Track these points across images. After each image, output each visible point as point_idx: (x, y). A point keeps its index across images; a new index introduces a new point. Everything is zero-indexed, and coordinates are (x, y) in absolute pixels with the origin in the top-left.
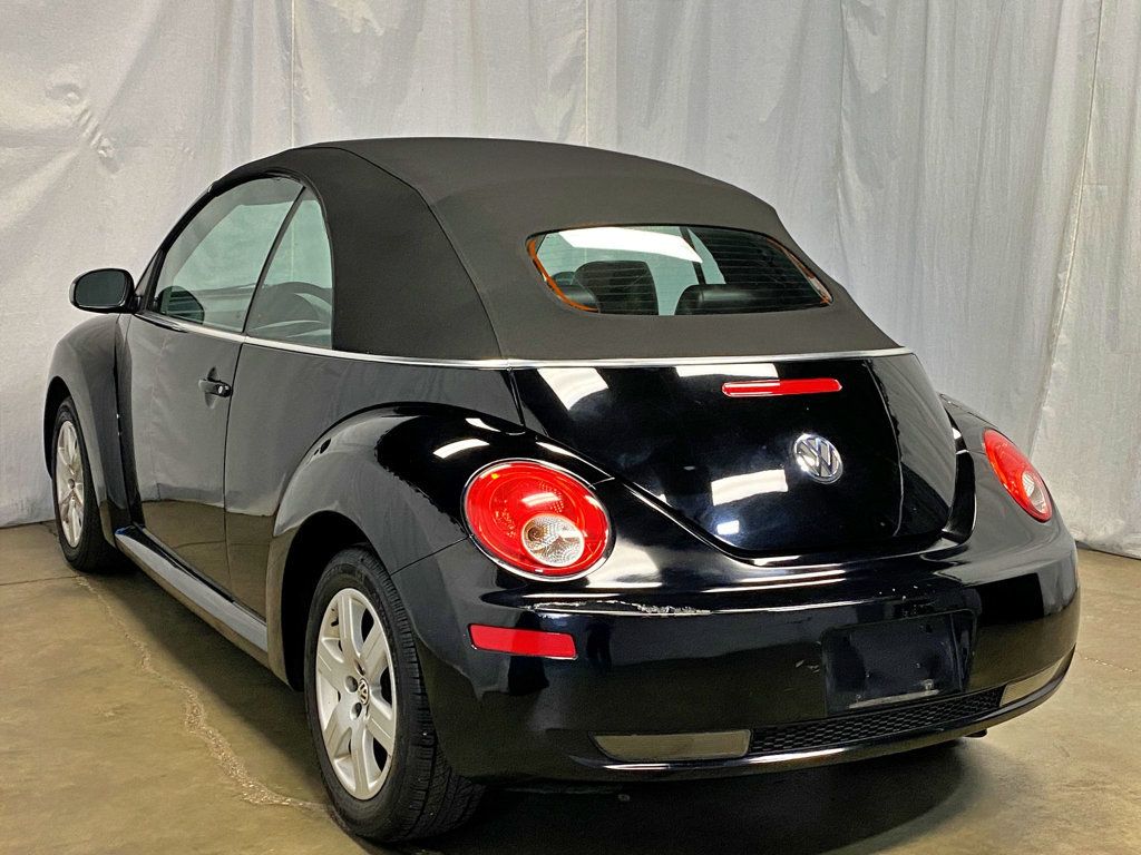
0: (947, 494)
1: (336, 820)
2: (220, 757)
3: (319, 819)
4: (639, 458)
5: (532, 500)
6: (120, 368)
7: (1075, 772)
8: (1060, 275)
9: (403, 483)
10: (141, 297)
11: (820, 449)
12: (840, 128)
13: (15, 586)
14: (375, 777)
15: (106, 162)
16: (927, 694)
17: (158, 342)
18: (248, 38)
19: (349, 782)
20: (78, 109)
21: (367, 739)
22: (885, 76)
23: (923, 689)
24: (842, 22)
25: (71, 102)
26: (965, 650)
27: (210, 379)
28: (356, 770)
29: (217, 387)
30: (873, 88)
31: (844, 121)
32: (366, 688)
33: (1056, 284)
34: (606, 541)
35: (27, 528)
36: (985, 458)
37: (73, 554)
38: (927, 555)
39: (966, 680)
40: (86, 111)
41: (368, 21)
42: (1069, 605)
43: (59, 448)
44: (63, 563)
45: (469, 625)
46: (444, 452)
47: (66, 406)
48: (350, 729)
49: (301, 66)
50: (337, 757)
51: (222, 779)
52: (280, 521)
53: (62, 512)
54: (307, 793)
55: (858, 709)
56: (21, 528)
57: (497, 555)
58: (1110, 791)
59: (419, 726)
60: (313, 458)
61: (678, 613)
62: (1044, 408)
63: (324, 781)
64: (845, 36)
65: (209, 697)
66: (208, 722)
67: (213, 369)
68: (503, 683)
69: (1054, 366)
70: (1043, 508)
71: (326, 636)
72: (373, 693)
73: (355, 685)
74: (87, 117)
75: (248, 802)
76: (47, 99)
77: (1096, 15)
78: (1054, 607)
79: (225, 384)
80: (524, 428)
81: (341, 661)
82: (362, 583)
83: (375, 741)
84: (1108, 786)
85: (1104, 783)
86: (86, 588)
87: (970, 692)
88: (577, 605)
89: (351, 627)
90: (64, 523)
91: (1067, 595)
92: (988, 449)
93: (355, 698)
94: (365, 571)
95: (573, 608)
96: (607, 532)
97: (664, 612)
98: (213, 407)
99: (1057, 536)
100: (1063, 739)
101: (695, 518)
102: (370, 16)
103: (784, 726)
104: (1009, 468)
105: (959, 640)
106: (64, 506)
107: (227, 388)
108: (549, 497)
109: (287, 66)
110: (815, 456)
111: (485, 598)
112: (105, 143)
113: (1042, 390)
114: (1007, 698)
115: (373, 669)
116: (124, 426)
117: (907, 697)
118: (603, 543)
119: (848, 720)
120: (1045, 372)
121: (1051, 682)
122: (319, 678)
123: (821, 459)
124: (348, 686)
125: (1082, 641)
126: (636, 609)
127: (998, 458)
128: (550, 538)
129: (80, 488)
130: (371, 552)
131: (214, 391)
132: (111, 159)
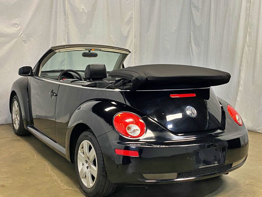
0: (220, 120)
1: (82, 193)
2: (54, 178)
3: (78, 192)
4: (152, 112)
5: (128, 121)
6: (29, 89)
7: (247, 182)
8: (241, 68)
9: (98, 117)
10: (34, 73)
11: (192, 109)
12: (190, 33)
13: (4, 139)
14: (92, 183)
15: (24, 41)
16: (216, 165)
17: (37, 83)
18: (56, 13)
19: (85, 184)
20: (18, 29)
21: (90, 174)
22: (201, 22)
23: (215, 164)
24: (191, 9)
25: (16, 27)
26: (224, 155)
27: (52, 92)
28: (87, 181)
29: (54, 94)
30: (198, 25)
31: (191, 32)
32: (90, 163)
33: (240, 70)
34: (145, 130)
35: (5, 125)
36: (228, 111)
37: (16, 131)
38: (214, 134)
39: (224, 162)
40: (20, 29)
41: (84, 9)
42: (247, 144)
43: (13, 107)
44: (14, 134)
45: (115, 149)
46: (107, 110)
47: (15, 97)
48: (86, 172)
49: (68, 19)
50: (83, 178)
51: (55, 183)
52: (69, 125)
53: (14, 122)
54: (75, 186)
55: (201, 168)
56: (3, 125)
57: (121, 133)
58: (255, 186)
59: (103, 172)
60: (77, 111)
61: (161, 146)
62: (238, 98)
63: (79, 184)
64: (191, 12)
65: (51, 164)
66: (51, 170)
67: (53, 90)
68: (121, 162)
69: (240, 89)
70: (241, 123)
71: (80, 151)
72: (92, 164)
73: (87, 162)
74: (20, 30)
75: (62, 188)
76: (11, 27)
77: (249, 9)
78: (243, 145)
79: (55, 93)
80: (126, 105)
81: (84, 156)
82: (89, 139)
83: (92, 174)
84: (255, 185)
85: (254, 184)
86: (20, 139)
87: (225, 164)
88: (139, 145)
89: (86, 149)
90: (14, 124)
91: (246, 142)
92: (228, 109)
93: (87, 165)
94: (90, 136)
95: (138, 145)
96: (145, 128)
97: (158, 146)
98: (52, 98)
99: (244, 129)
100: (244, 174)
101: (165, 125)
102: (84, 8)
103: (184, 172)
104: (233, 114)
105: (223, 153)
106: (14, 120)
107: (56, 94)
108: (131, 120)
109: (65, 19)
110: (191, 111)
111: (118, 143)
112: (24, 37)
113: (237, 94)
114: (233, 166)
115: (92, 159)
116: (30, 102)
117: (211, 165)
118: (144, 131)
119: (199, 171)
120: (238, 90)
121: (243, 162)
122: (78, 160)
123: (192, 112)
124: (85, 162)
125: (249, 153)
126: (152, 146)
127: (230, 111)
128: (132, 129)
129: (19, 116)
130: (92, 132)
131: (53, 95)
132: (25, 40)
